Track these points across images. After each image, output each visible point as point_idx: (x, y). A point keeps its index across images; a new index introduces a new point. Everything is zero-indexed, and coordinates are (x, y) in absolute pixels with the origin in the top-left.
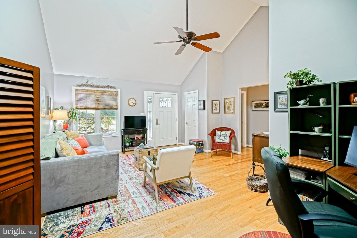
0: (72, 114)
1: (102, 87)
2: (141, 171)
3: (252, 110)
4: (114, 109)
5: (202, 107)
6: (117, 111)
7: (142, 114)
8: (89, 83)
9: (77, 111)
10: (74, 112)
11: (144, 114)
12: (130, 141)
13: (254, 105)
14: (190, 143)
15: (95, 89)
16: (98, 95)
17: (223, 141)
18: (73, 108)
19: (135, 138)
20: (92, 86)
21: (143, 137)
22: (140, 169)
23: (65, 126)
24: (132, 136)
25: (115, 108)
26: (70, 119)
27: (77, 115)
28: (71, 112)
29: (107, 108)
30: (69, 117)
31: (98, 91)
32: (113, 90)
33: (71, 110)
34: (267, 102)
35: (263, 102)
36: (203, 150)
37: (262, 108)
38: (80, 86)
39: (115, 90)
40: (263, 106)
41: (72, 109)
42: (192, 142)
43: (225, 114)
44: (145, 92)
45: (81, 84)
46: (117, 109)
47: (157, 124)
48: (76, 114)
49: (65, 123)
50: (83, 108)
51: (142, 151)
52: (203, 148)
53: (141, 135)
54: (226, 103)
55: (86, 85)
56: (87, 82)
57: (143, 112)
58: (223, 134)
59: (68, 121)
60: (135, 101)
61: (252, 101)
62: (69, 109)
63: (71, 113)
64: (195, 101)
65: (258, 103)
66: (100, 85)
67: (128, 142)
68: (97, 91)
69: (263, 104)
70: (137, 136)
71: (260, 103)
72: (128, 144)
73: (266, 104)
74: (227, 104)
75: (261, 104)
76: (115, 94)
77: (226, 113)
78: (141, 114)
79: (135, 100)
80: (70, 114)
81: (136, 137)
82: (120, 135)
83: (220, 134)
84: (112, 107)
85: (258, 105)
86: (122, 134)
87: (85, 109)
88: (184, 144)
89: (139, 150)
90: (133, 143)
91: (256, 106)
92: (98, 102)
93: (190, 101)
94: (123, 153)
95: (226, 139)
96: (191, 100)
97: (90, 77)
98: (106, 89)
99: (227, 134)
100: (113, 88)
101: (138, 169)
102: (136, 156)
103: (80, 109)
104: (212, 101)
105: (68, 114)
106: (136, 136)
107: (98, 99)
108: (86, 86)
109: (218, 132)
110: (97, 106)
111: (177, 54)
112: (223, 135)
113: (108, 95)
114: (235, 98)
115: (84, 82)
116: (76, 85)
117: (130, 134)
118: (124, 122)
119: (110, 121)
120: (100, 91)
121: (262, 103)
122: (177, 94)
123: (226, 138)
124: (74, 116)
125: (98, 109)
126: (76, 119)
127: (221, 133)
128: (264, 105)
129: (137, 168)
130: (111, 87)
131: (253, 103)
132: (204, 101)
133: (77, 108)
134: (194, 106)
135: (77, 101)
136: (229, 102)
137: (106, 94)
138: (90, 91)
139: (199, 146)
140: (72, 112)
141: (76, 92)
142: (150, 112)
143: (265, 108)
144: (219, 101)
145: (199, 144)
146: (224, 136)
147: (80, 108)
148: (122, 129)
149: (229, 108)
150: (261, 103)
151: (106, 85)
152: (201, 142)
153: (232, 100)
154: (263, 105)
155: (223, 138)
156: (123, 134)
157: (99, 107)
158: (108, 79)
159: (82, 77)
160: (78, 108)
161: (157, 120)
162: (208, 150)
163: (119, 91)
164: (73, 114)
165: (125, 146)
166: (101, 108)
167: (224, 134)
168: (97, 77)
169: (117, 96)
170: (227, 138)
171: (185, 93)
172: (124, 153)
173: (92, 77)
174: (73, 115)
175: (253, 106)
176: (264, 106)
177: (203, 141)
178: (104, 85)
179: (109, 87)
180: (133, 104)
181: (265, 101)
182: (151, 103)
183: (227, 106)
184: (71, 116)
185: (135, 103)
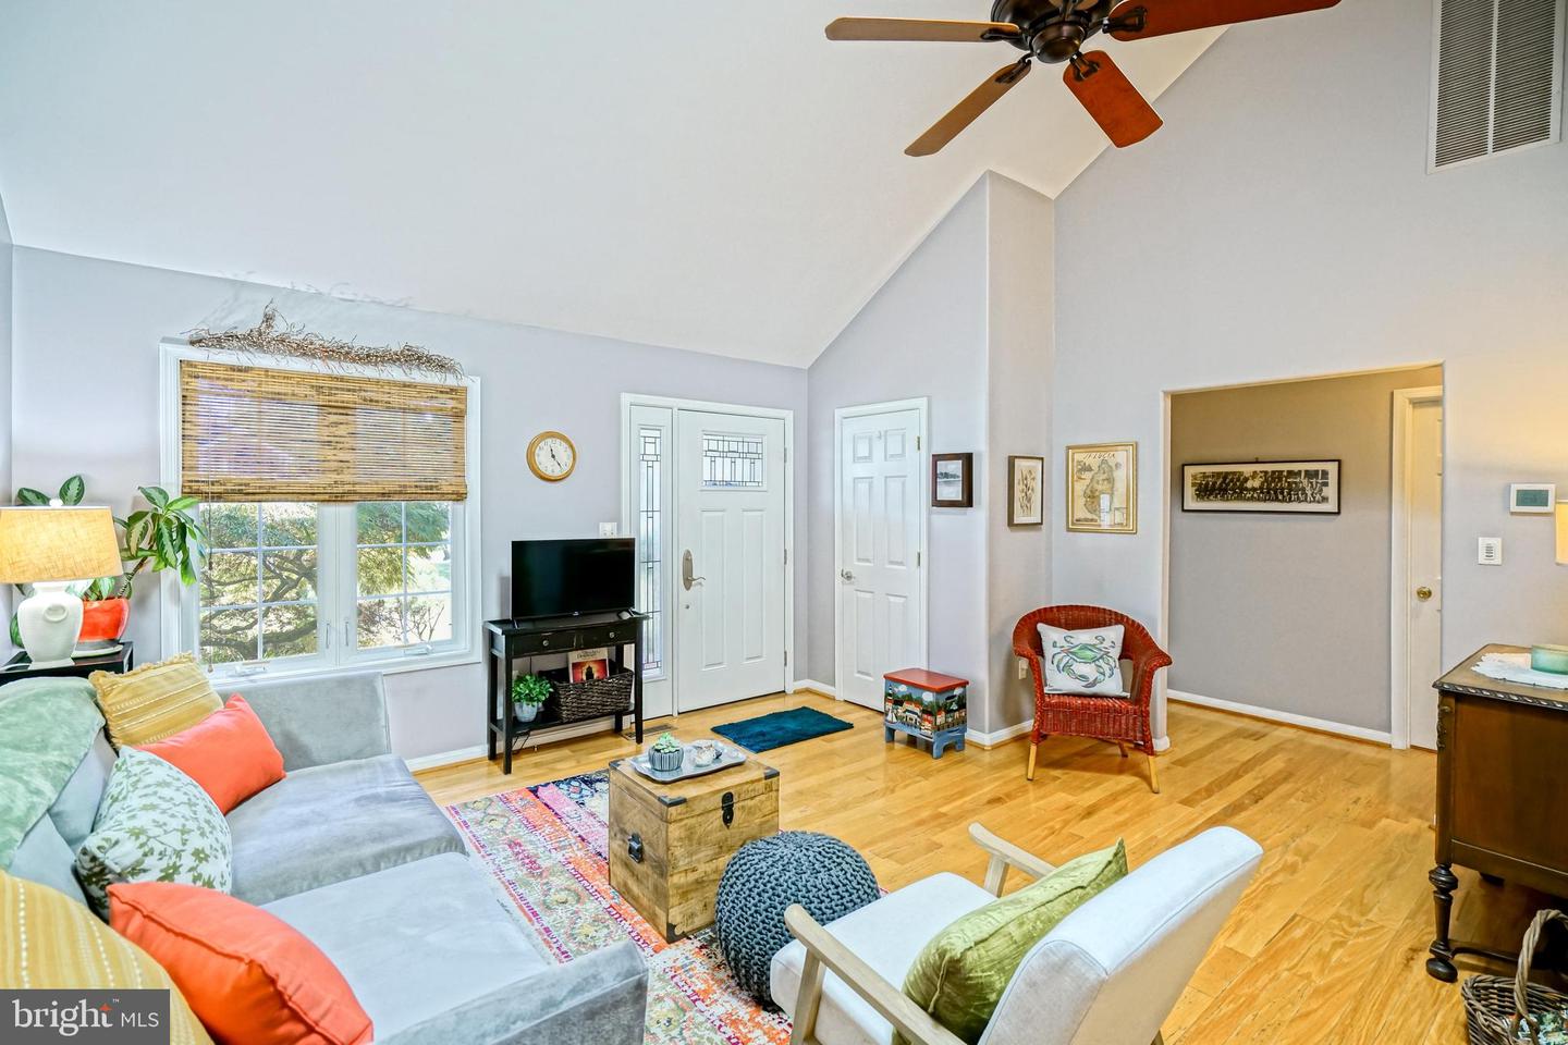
0: (158, 537)
1: (368, 358)
2: (679, 938)
3: (1183, 510)
4: (443, 496)
5: (953, 492)
6: (459, 506)
7: (607, 531)
8: (280, 327)
9: (189, 512)
10: (168, 522)
11: (619, 528)
12: (541, 693)
13: (1193, 485)
14: (888, 694)
15: (318, 367)
16: (344, 409)
17: (1093, 684)
18: (162, 492)
19: (567, 669)
20: (303, 350)
21: (614, 659)
22: (671, 927)
23: (104, 620)
24: (550, 662)
25: (451, 489)
26: (141, 564)
27: (194, 535)
28: (148, 517)
29: (400, 493)
30: (126, 554)
31: (341, 379)
32: (433, 378)
33: (147, 507)
34: (1274, 472)
35: (1247, 470)
36: (964, 730)
37: (1240, 498)
38: (218, 342)
39: (451, 381)
40: (1246, 489)
41: (155, 494)
42: (903, 689)
43: (1069, 530)
44: (626, 398)
45: (220, 333)
46: (460, 497)
47: (688, 581)
48: (182, 529)
49: (99, 598)
50: (233, 492)
51: (684, 801)
52: (963, 721)
53: (603, 653)
54: (1080, 471)
55: (255, 341)
56: (268, 319)
57: (617, 519)
58: (1085, 647)
59: (125, 581)
60: (569, 451)
61: (1183, 465)
62: (136, 501)
63: (145, 529)
64: (903, 454)
65: (1219, 474)
66: (357, 345)
67: (532, 700)
68: (334, 384)
69: (1246, 480)
70: (580, 660)
71: (1227, 474)
72: (527, 712)
73: (1266, 480)
74: (1087, 475)
75: (1238, 480)
76: (451, 404)
77: (1074, 526)
78: (601, 524)
79: (571, 447)
80: (143, 535)
81: (576, 666)
82: (479, 654)
83: (1066, 644)
84: (431, 488)
85: (1214, 483)
86: (496, 652)
87: (250, 497)
88: (833, 688)
89: (662, 791)
90: (559, 705)
91: (1204, 491)
92: (342, 456)
93: (869, 458)
94: (497, 768)
95: (1108, 673)
96: (878, 453)
97: (289, 287)
98: (396, 373)
99: (1106, 644)
100: (441, 366)
101: (656, 926)
102: (631, 830)
103: (218, 497)
104: (1011, 461)
105: (121, 528)
106: (574, 657)
107: (342, 430)
108: (260, 347)
109: (1051, 635)
110: (334, 477)
111: (916, 150)
112: (1089, 653)
113: (404, 410)
114: (1136, 446)
115: (246, 319)
116: (186, 337)
117: (542, 651)
118: (502, 579)
119: (400, 558)
120: (354, 380)
121: (1241, 473)
122: (789, 415)
123: (1106, 667)
124: (168, 548)
125: (338, 498)
126: (185, 564)
127: (1072, 640)
128: (1256, 483)
129: (652, 919)
130: (429, 360)
131: (1190, 471)
132: (968, 460)
133: (190, 492)
134: (895, 486)
135: (190, 445)
136: (1095, 468)
137: (396, 400)
138: (287, 376)
139: (949, 711)
140: (155, 517)
141: (183, 383)
142: (650, 514)
143: (1259, 500)
144: (1042, 459)
145: (948, 698)
146: (1094, 660)
147: (217, 488)
148: (493, 622)
149: (1092, 497)
150: (1234, 473)
151: (395, 348)
152: (958, 692)
153: (1121, 456)
154: (1249, 484)
155: (1089, 670)
156: (501, 653)
157: (343, 483)
158: (406, 306)
159: (233, 282)
160: (198, 493)
161: (688, 560)
162: (990, 732)
163: (473, 385)
164: (165, 531)
165: (516, 727)
166: (358, 488)
167: (1094, 646)
168: (336, 294)
169: (459, 415)
170: (1111, 669)
171: (839, 413)
172: (508, 770)
173: (303, 289)
174: (166, 535)
175: (1189, 491)
176: (1254, 489)
177: (964, 684)
178: (384, 345)
179: (411, 357)
180: (557, 473)
181: (1257, 462)
182: (656, 465)
183: (1080, 487)
184: (144, 545)
185: (570, 463)
